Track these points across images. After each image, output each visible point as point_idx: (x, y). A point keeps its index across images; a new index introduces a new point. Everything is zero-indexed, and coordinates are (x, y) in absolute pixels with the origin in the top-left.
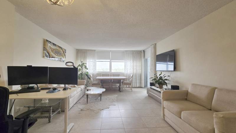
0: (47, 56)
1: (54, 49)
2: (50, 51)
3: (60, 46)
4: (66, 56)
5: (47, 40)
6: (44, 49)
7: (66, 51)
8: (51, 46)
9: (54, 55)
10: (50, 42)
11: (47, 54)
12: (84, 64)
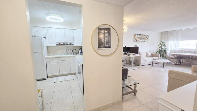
0: (135, 41)
1: (139, 37)
2: (137, 39)
3: (143, 34)
4: (149, 39)
5: (135, 34)
6: (134, 38)
7: (149, 36)
8: (138, 36)
9: (140, 40)
10: (137, 34)
11: (136, 40)
12: (164, 43)
